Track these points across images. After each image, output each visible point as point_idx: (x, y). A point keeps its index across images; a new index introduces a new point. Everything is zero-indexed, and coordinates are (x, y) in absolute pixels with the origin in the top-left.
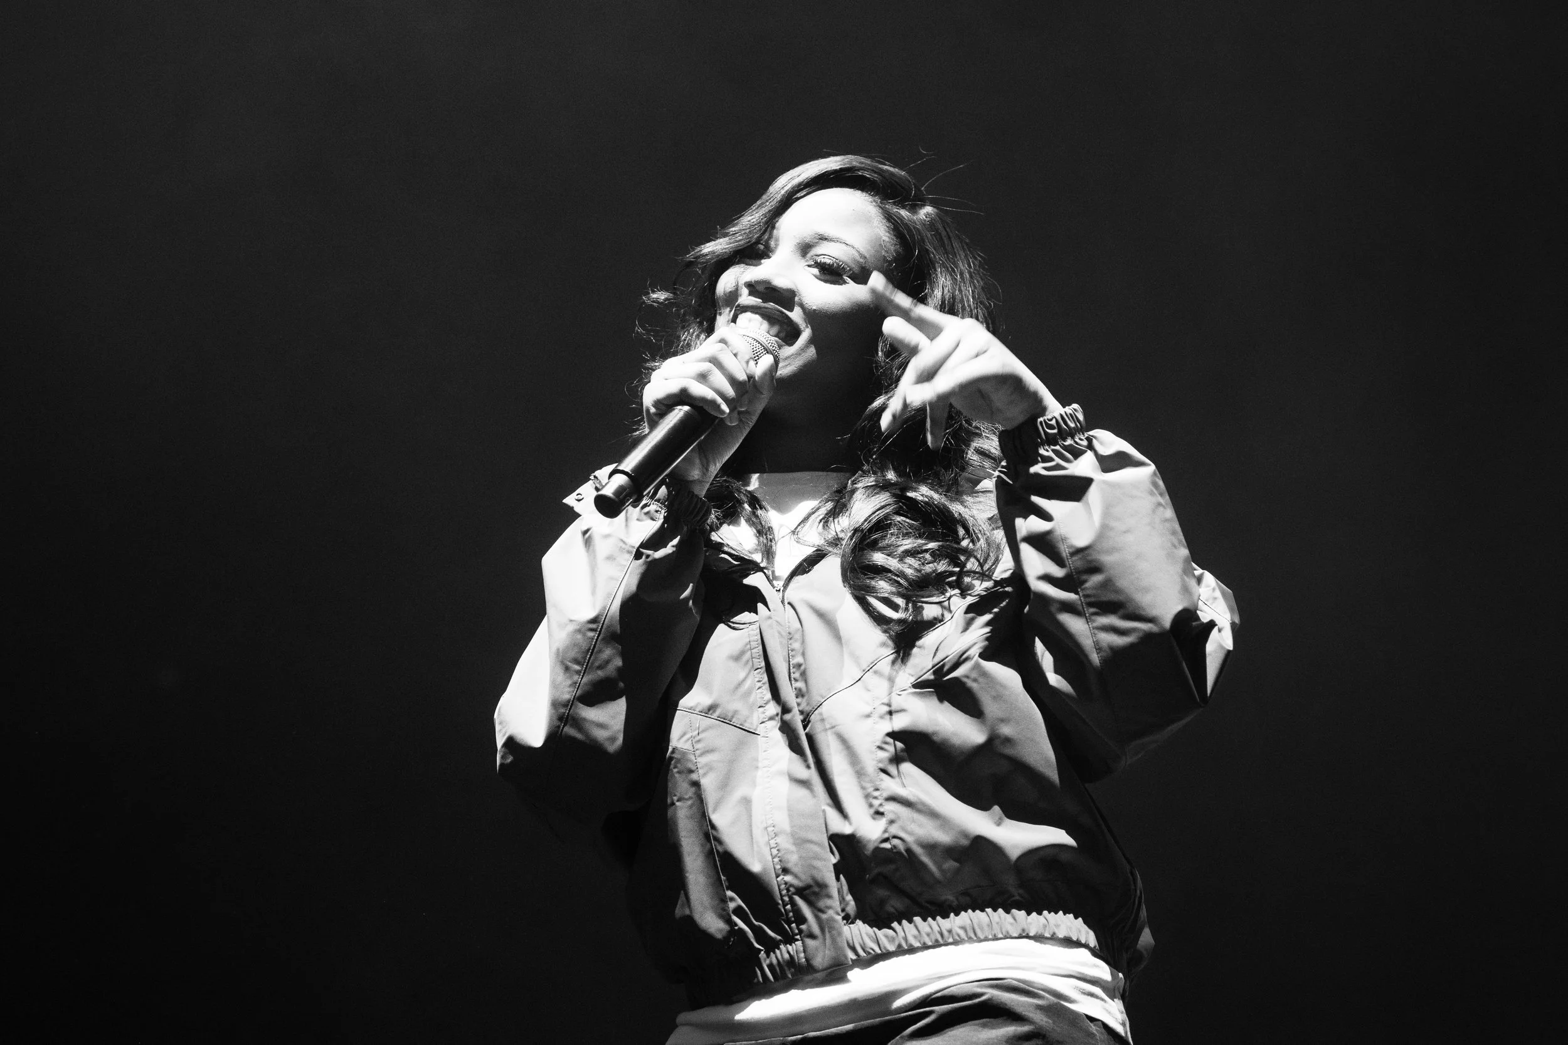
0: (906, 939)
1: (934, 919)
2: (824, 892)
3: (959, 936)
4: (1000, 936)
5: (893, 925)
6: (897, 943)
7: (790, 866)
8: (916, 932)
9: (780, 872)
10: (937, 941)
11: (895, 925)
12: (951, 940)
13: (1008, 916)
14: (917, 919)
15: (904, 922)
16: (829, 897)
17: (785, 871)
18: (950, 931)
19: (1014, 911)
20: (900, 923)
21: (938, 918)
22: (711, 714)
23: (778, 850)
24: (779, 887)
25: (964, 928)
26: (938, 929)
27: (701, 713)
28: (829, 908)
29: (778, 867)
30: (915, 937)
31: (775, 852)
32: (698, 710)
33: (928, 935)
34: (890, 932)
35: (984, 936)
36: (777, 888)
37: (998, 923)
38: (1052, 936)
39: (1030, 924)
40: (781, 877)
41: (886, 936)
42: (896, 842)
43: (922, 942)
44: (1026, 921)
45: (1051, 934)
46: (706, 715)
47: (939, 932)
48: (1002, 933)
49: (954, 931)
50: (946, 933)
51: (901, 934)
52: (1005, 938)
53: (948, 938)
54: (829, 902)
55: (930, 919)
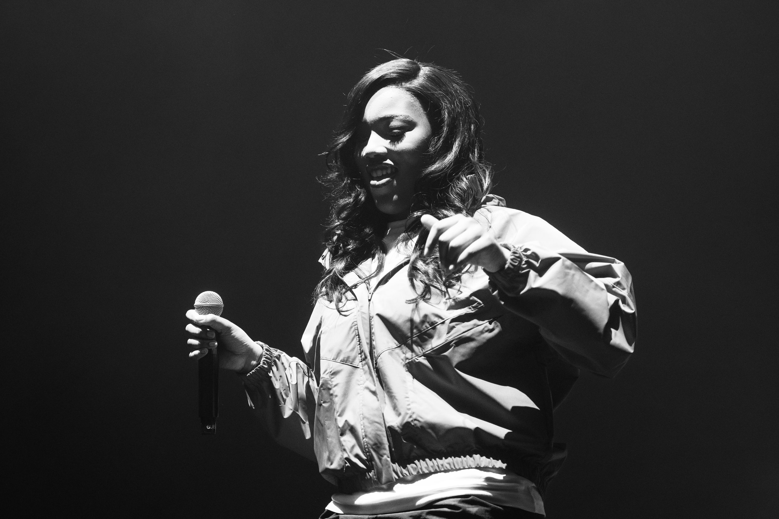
0: (421, 469)
1: (435, 459)
2: (383, 446)
3: (447, 468)
4: (467, 467)
5: (415, 462)
6: (417, 471)
7: (368, 434)
8: (426, 465)
9: (364, 437)
10: (436, 470)
11: (416, 462)
12: (443, 470)
13: (472, 459)
14: (427, 460)
15: (421, 461)
16: (385, 449)
17: (366, 436)
18: (442, 465)
19: (474, 455)
20: (419, 461)
21: (437, 459)
22: (338, 360)
23: (364, 426)
24: (364, 443)
25: (449, 464)
26: (437, 464)
27: (333, 360)
28: (385, 454)
29: (364, 434)
30: (426, 468)
31: (362, 427)
32: (332, 359)
33: (432, 467)
34: (414, 465)
35: (459, 467)
36: (363, 444)
37: (466, 461)
38: (493, 467)
39: (482, 461)
40: (365, 439)
41: (412, 467)
42: (416, 422)
43: (429, 470)
44: (480, 460)
45: (492, 466)
46: (335, 361)
47: (437, 465)
48: (467, 466)
49: (444, 465)
50: (440, 466)
51: (419, 466)
52: (469, 468)
53: (442, 469)
54: (385, 452)
55: (433, 459)
